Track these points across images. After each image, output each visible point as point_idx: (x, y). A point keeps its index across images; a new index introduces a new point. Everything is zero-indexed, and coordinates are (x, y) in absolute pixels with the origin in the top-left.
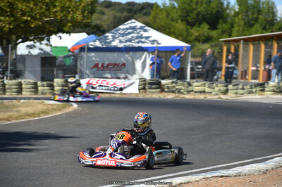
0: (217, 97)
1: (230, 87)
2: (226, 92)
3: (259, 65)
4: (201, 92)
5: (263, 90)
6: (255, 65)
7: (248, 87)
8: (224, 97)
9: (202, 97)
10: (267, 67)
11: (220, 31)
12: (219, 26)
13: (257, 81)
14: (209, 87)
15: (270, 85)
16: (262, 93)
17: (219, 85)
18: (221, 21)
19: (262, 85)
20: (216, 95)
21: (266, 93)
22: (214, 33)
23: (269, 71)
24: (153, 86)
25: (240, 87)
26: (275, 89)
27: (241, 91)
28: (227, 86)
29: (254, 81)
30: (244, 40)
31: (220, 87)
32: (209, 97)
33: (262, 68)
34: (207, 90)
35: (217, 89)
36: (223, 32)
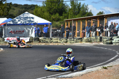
0: (63, 44)
1: (68, 40)
2: (66, 42)
3: (80, 30)
4: (56, 42)
5: (82, 41)
6: (78, 30)
7: (76, 40)
8: (66, 44)
9: (56, 44)
10: (83, 31)
11: (63, 16)
12: (63, 14)
13: (79, 37)
14: (59, 40)
15: (84, 39)
16: (81, 42)
17: (64, 39)
18: (64, 13)
19: (81, 39)
20: (63, 43)
21: (83, 42)
22: (61, 17)
23: (84, 33)
24: (36, 40)
25: (72, 40)
26: (86, 40)
27: (73, 42)
28: (67, 40)
29: (78, 37)
30: (74, 20)
31: (64, 40)
32: (59, 44)
33: (81, 32)
34: (59, 41)
35: (63, 41)
36: (65, 17)
